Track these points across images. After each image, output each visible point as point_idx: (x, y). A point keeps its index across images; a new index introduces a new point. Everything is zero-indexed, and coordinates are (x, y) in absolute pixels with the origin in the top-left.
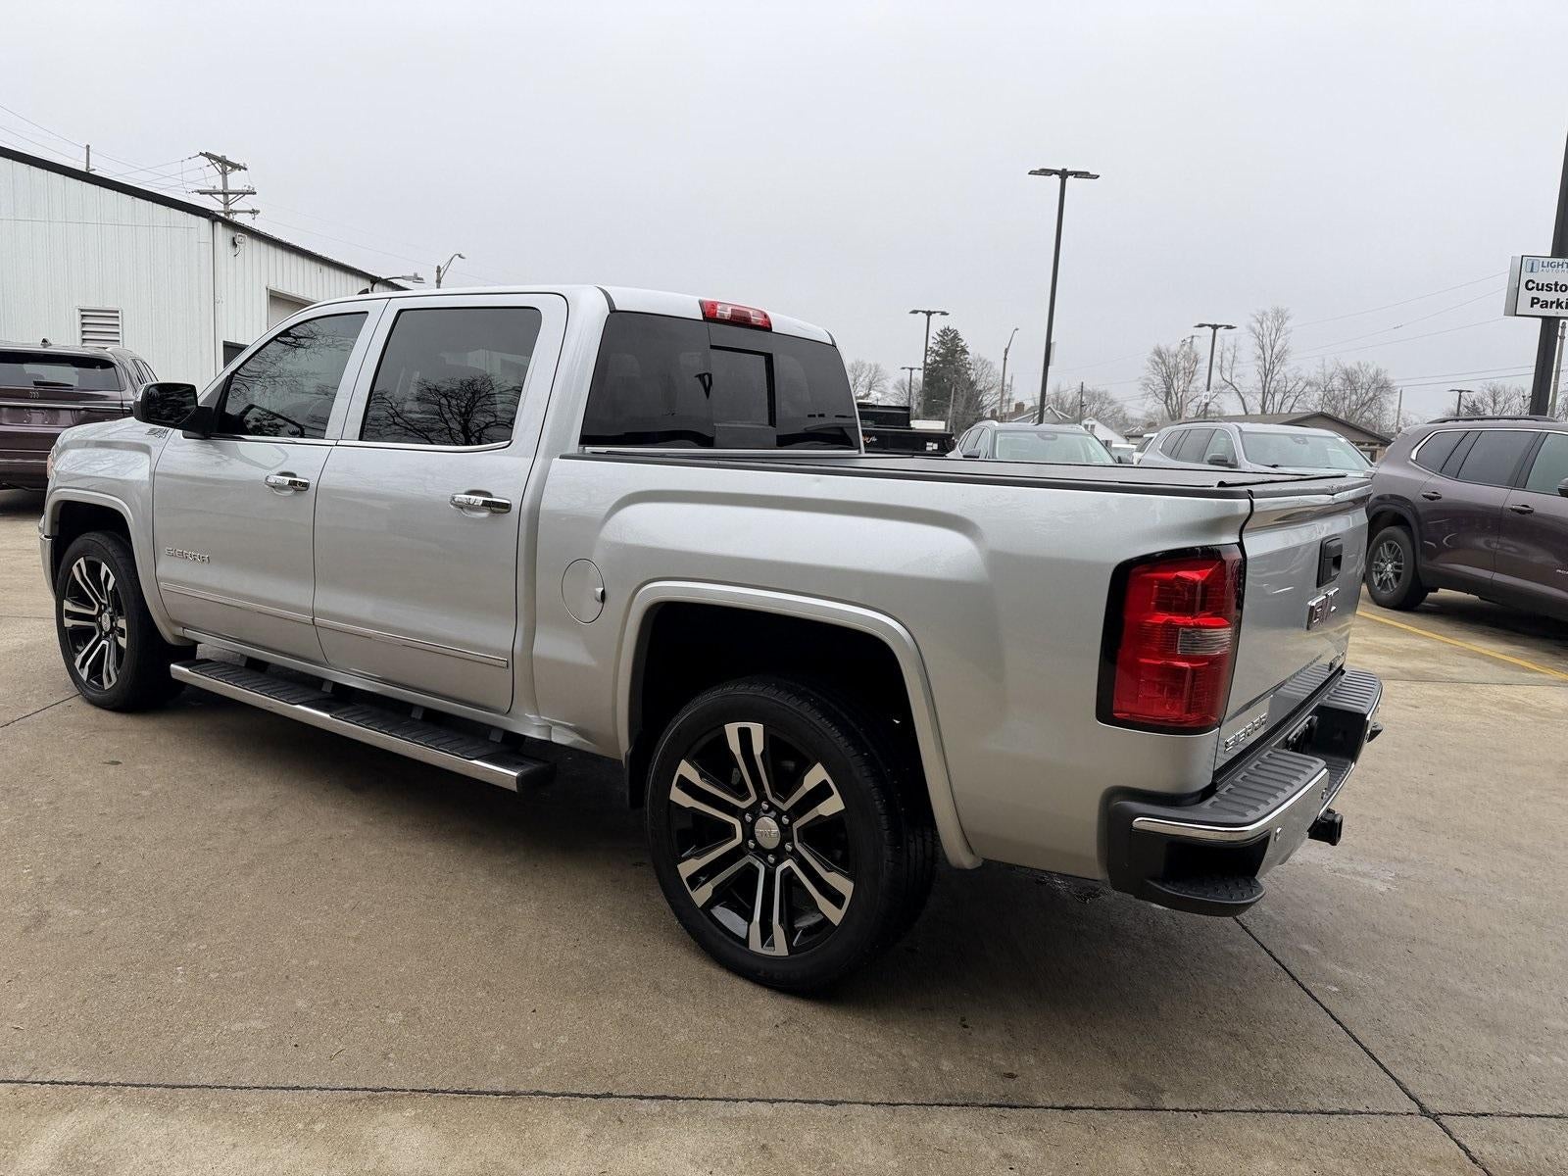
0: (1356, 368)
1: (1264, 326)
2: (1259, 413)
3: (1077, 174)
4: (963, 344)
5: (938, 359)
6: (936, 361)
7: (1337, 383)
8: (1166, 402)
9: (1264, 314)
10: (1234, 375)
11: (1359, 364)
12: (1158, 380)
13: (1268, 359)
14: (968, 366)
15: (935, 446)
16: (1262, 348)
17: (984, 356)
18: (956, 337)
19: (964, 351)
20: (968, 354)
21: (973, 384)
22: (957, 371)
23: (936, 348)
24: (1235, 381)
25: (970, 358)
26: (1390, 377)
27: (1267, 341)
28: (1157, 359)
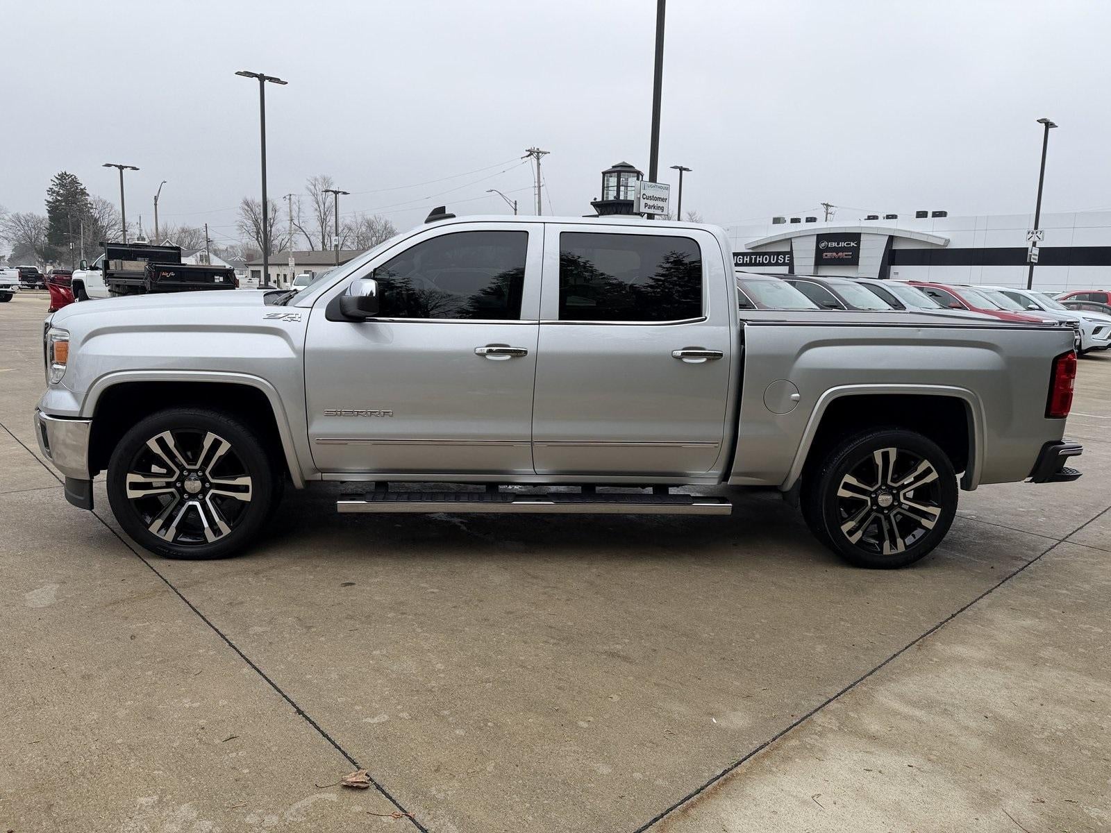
0: (373, 219)
1: (317, 188)
2: (321, 249)
3: (271, 79)
4: (82, 187)
5: (59, 198)
6: (58, 201)
7: (364, 229)
8: (257, 239)
9: (316, 179)
10: (301, 221)
11: (375, 216)
12: (249, 223)
13: (322, 211)
14: (89, 205)
15: (221, 279)
16: (318, 203)
17: (103, 198)
18: (74, 182)
19: (83, 193)
20: (88, 195)
21: (96, 220)
22: (81, 211)
23: (57, 189)
24: (302, 225)
25: (90, 199)
26: (394, 227)
27: (320, 198)
28: (246, 207)
